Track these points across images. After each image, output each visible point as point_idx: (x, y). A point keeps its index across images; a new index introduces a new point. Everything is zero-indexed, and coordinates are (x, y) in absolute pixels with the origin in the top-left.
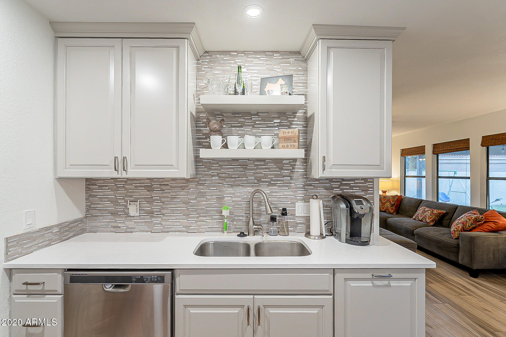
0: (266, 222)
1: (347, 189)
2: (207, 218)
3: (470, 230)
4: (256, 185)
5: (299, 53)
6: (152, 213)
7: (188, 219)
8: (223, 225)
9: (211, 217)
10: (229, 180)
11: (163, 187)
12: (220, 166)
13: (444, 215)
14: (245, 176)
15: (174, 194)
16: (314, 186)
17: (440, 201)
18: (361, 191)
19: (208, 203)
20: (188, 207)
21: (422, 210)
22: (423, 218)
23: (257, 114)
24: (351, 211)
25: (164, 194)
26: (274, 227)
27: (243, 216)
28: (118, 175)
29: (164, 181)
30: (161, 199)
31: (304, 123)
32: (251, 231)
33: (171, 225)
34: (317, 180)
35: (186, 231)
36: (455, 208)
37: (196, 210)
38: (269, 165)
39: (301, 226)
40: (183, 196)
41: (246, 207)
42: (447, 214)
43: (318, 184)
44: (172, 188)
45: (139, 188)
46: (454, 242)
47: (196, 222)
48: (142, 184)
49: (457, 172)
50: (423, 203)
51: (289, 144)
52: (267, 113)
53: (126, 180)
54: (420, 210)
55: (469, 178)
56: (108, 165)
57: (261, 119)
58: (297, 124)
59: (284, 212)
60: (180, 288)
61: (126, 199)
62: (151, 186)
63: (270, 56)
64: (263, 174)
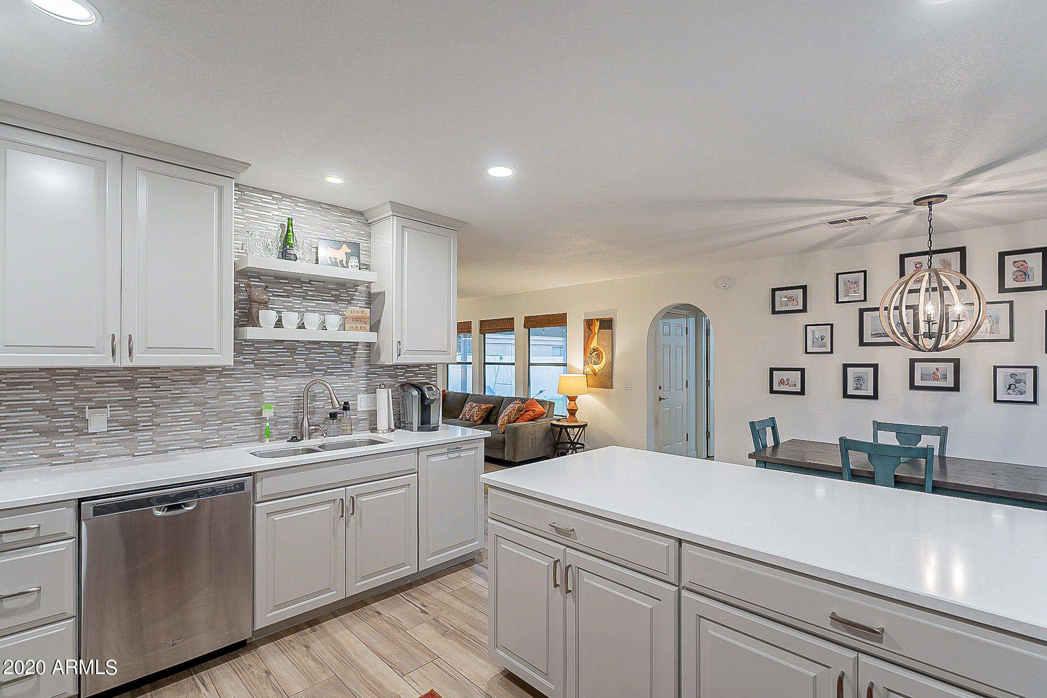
0: (322, 421)
1: (412, 377)
2: (235, 424)
3: (514, 422)
4: (308, 374)
5: (361, 213)
6: (136, 424)
7: (204, 429)
8: (261, 431)
9: (242, 421)
10: (270, 369)
11: (157, 382)
12: (256, 349)
13: (492, 410)
14: (294, 363)
15: (179, 392)
16: (377, 374)
17: (486, 394)
18: (425, 378)
19: (237, 402)
20: (204, 410)
21: (469, 407)
22: (470, 417)
23: (309, 282)
24: (423, 397)
25: (158, 392)
26: (333, 426)
27: (289, 417)
28: (114, 362)
29: (160, 372)
30: (154, 401)
31: (366, 299)
32: (306, 433)
33: (173, 441)
34: (382, 367)
35: (199, 447)
36: (502, 399)
37: (218, 413)
38: (325, 349)
39: (363, 423)
40: (193, 395)
41: (294, 405)
42: (494, 407)
43: (382, 371)
44: (174, 383)
45: (106, 385)
46: (500, 437)
47: (218, 430)
48: (113, 378)
49: (503, 357)
50: (470, 398)
51: (359, 326)
52: (324, 282)
53: (77, 371)
54: (467, 408)
55: (513, 364)
56: (92, 347)
57: (315, 289)
58: (359, 300)
59: (346, 407)
60: (262, 493)
61: (75, 404)
62: (133, 380)
63: (327, 210)
64: (317, 360)
